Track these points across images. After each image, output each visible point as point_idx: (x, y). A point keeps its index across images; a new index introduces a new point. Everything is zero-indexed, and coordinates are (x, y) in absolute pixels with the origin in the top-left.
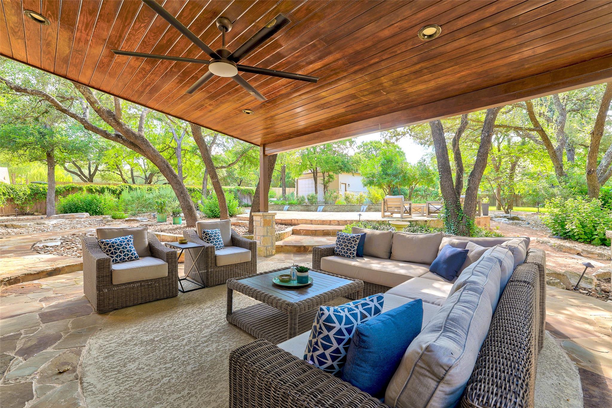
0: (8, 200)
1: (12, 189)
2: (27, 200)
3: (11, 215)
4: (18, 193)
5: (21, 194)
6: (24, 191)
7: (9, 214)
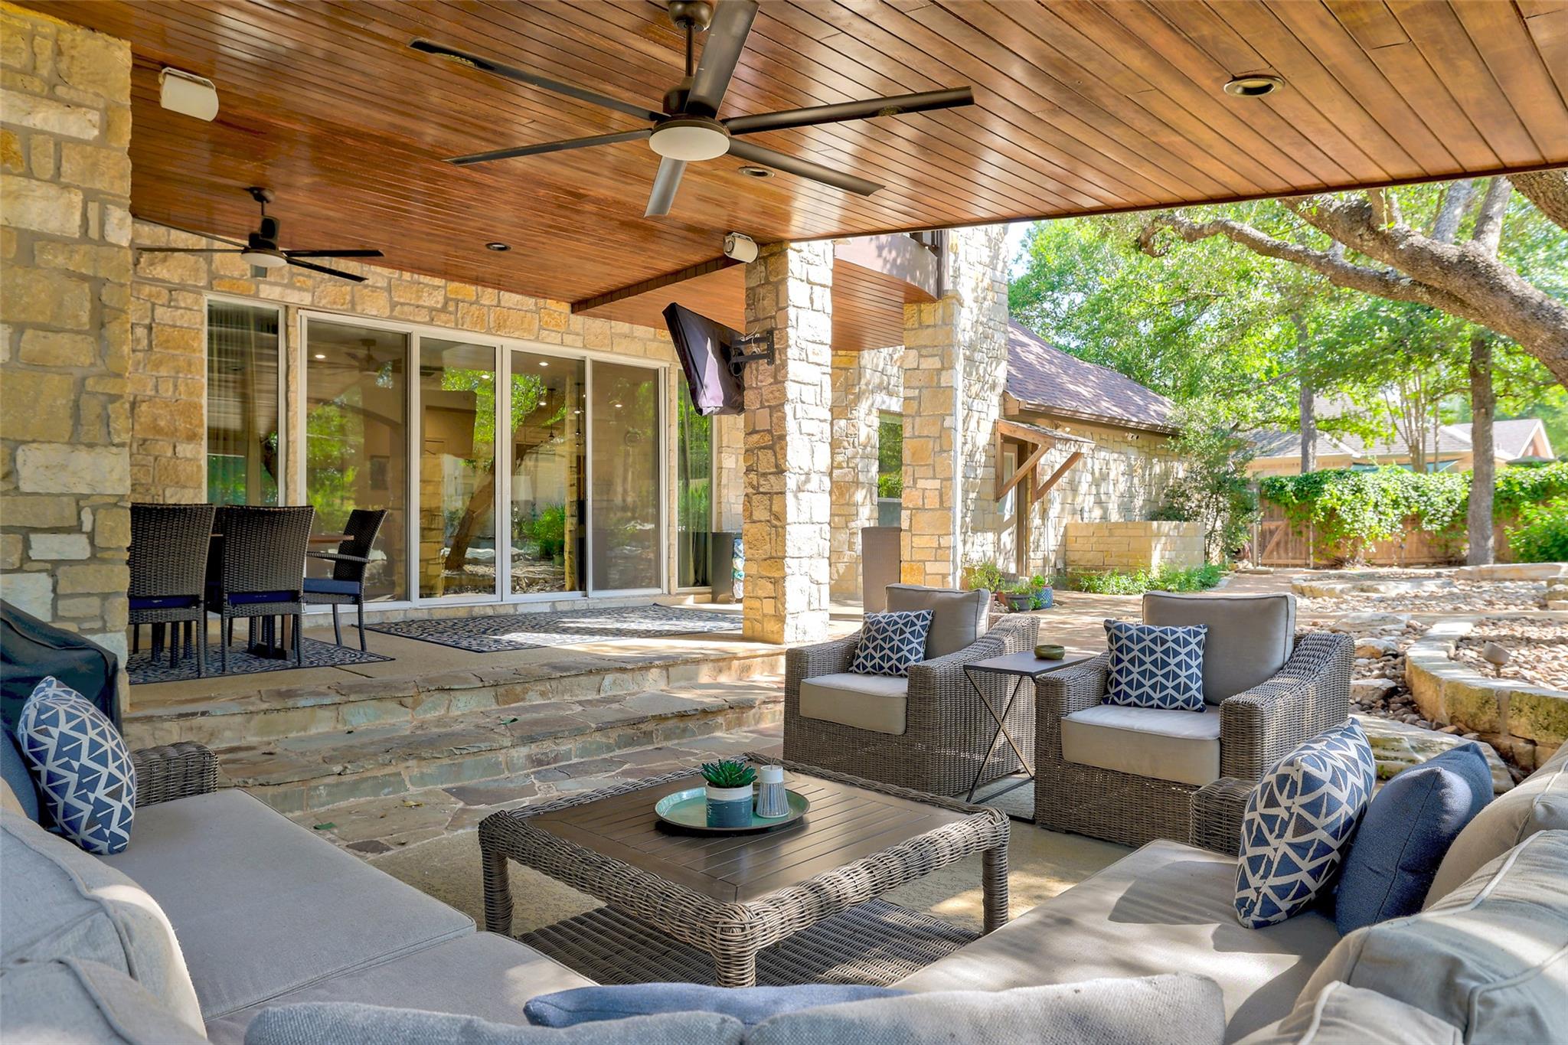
0: (1405, 520)
1: (1416, 489)
2: (1458, 518)
3: (1418, 564)
4: (1433, 499)
5: (1440, 501)
6: (1450, 492)
7: (1412, 561)
